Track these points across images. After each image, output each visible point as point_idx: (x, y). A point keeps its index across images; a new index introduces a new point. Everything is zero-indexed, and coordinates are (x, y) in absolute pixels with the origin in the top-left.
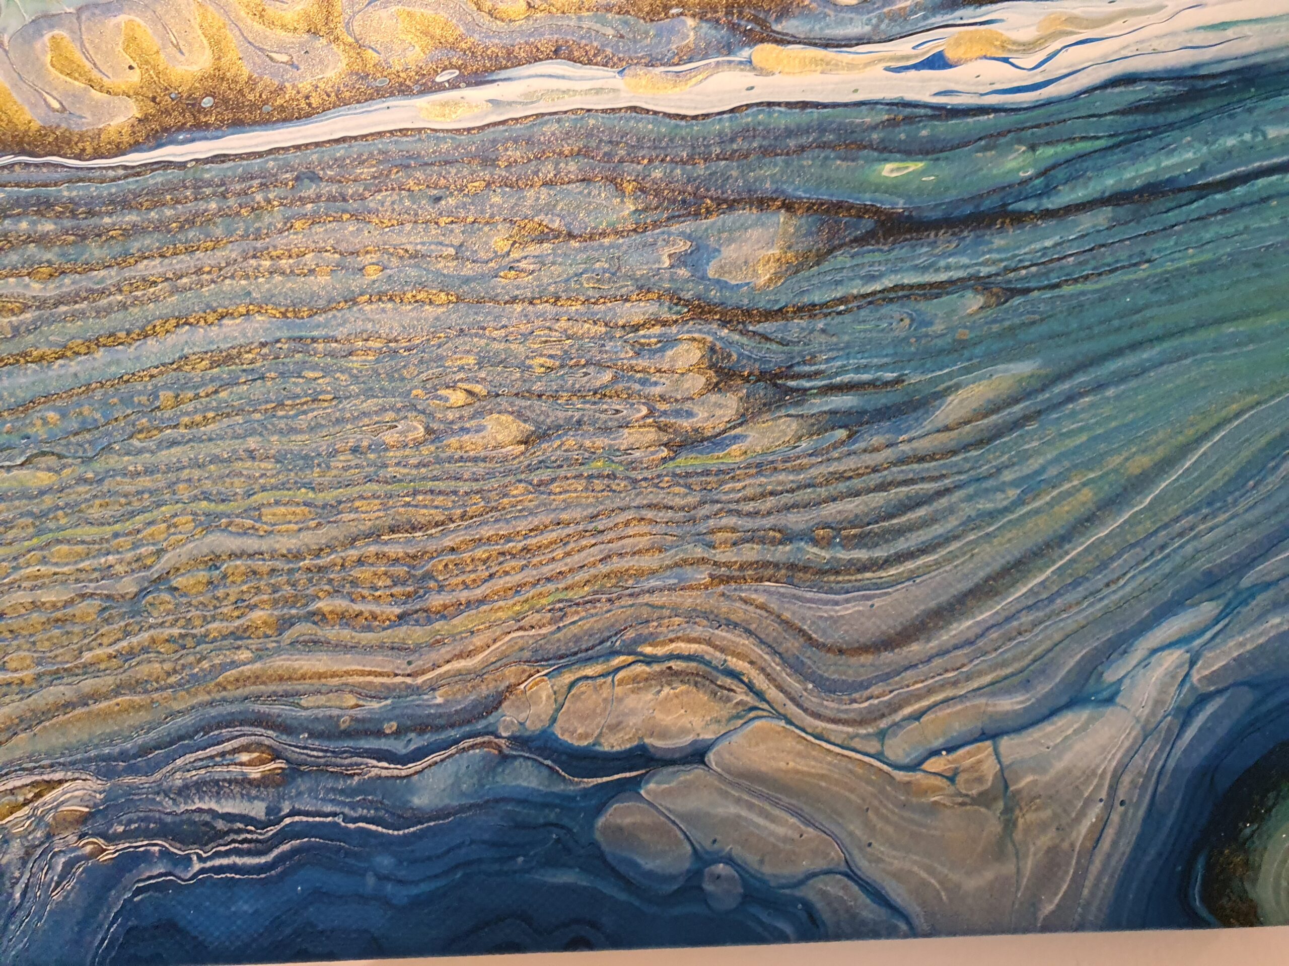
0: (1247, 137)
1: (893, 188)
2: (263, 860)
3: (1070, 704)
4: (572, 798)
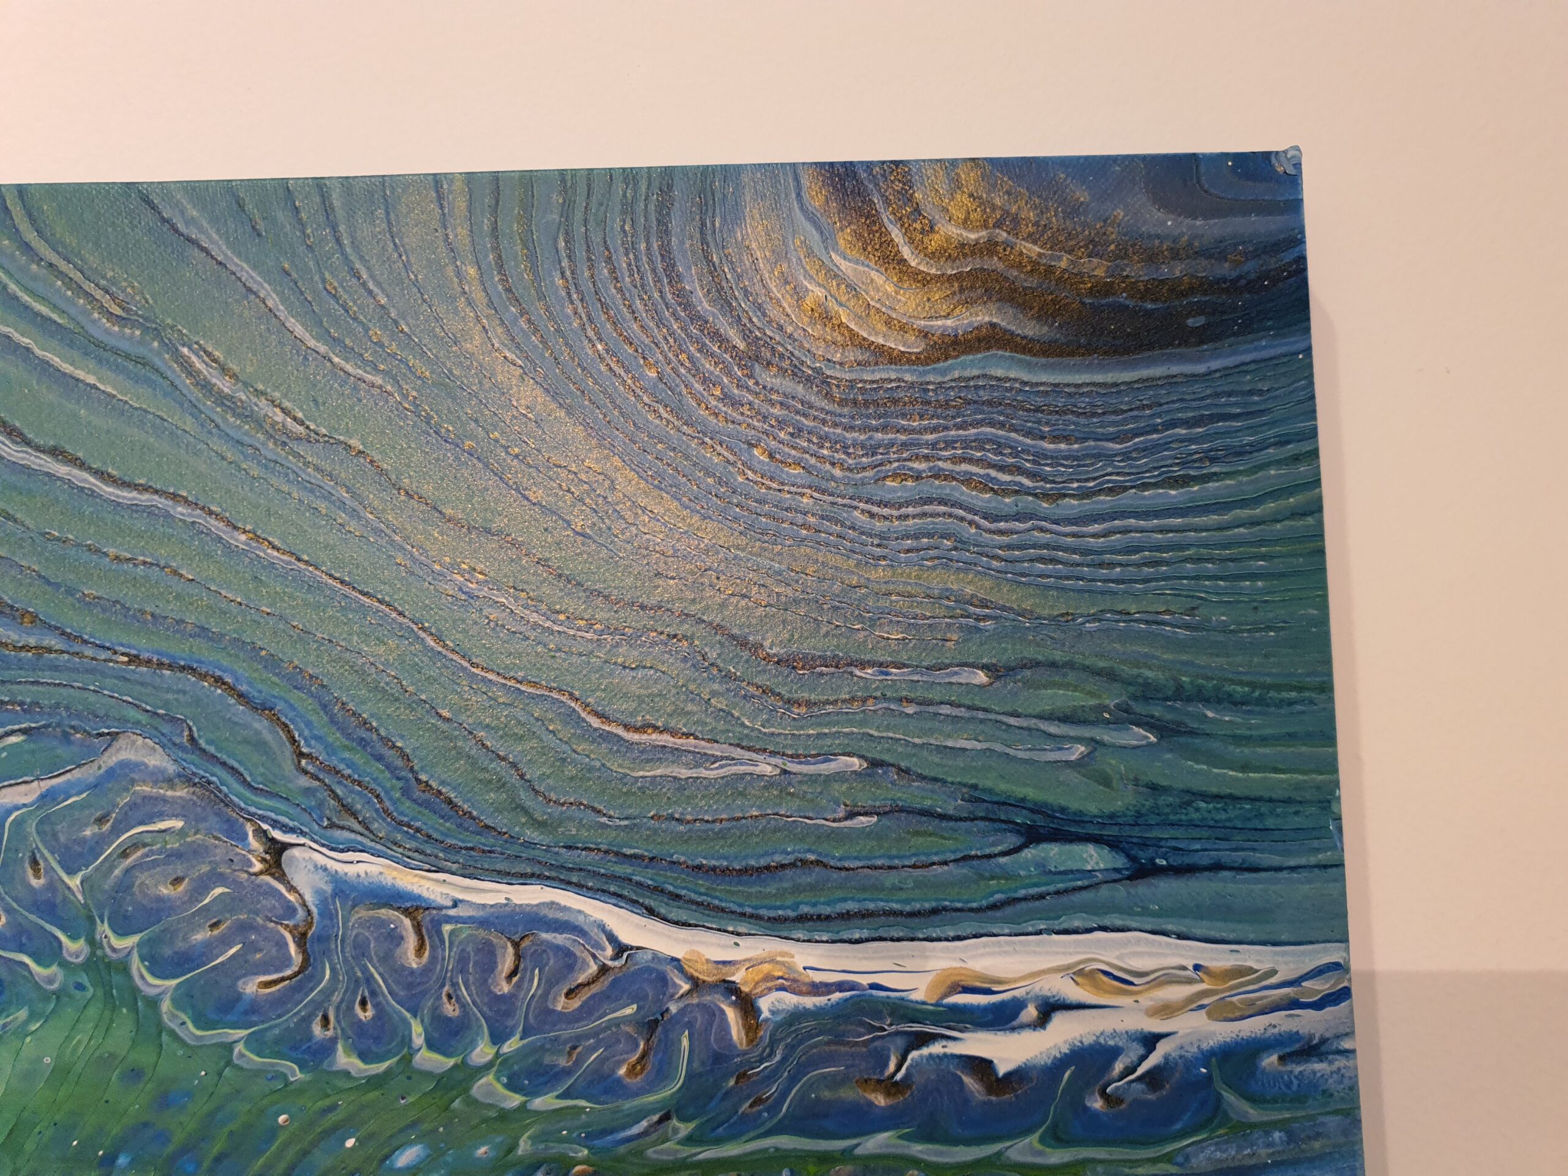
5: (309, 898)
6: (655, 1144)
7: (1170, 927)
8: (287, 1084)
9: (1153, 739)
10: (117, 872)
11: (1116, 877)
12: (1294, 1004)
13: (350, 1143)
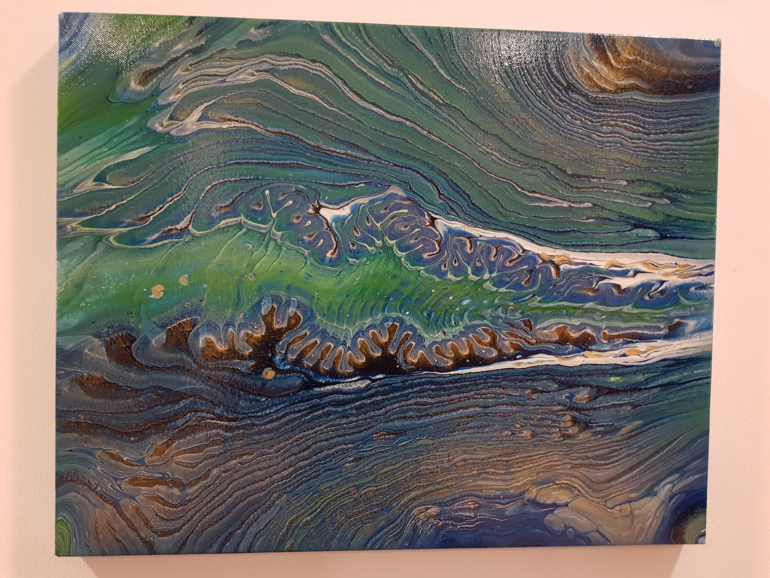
0: (690, 373)
1: (613, 383)
2: (473, 526)
3: (646, 496)
4: (539, 513)
5: (442, 233)
6: (531, 302)
7: (669, 253)
8: (435, 281)
9: (669, 202)
10: (390, 223)
11: (656, 239)
12: (700, 275)
13: (451, 298)
